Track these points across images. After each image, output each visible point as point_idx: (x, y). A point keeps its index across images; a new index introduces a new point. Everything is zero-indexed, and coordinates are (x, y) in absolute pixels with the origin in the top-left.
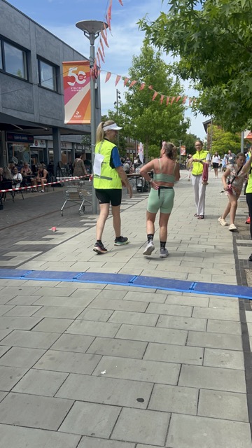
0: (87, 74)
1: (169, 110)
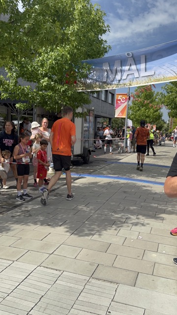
0: (126, 98)
1: (153, 110)
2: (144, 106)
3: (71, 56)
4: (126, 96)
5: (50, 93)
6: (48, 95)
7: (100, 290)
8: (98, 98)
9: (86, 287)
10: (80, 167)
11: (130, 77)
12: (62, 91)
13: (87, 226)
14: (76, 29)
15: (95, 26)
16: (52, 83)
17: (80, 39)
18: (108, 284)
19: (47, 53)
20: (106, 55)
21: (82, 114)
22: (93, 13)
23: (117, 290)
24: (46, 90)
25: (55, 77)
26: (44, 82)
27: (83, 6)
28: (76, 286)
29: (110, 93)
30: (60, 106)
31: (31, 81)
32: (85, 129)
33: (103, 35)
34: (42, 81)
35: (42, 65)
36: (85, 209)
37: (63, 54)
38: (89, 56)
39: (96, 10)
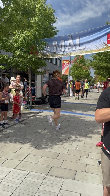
2: (80, 68)
3: (34, 36)
4: (68, 61)
5: (21, 59)
6: (20, 61)
7: (53, 183)
8: (51, 62)
9: (44, 181)
10: (40, 106)
11: (70, 50)
12: (28, 58)
13: (44, 142)
14: (37, 20)
15: (48, 18)
16: (22, 53)
17: (40, 26)
18: (58, 179)
19: (19, 34)
20: (56, 36)
21: (41, 72)
22: (48, 10)
23: (64, 183)
24: (18, 58)
25: (24, 50)
26: (18, 52)
27: (41, 6)
28: (38, 181)
29: (59, 59)
30: (27, 67)
31: (9, 52)
32: (43, 82)
33: (54, 24)
34: (16, 52)
35: (16, 42)
36: (43, 132)
37: (29, 35)
38: (45, 37)
39: (49, 8)
